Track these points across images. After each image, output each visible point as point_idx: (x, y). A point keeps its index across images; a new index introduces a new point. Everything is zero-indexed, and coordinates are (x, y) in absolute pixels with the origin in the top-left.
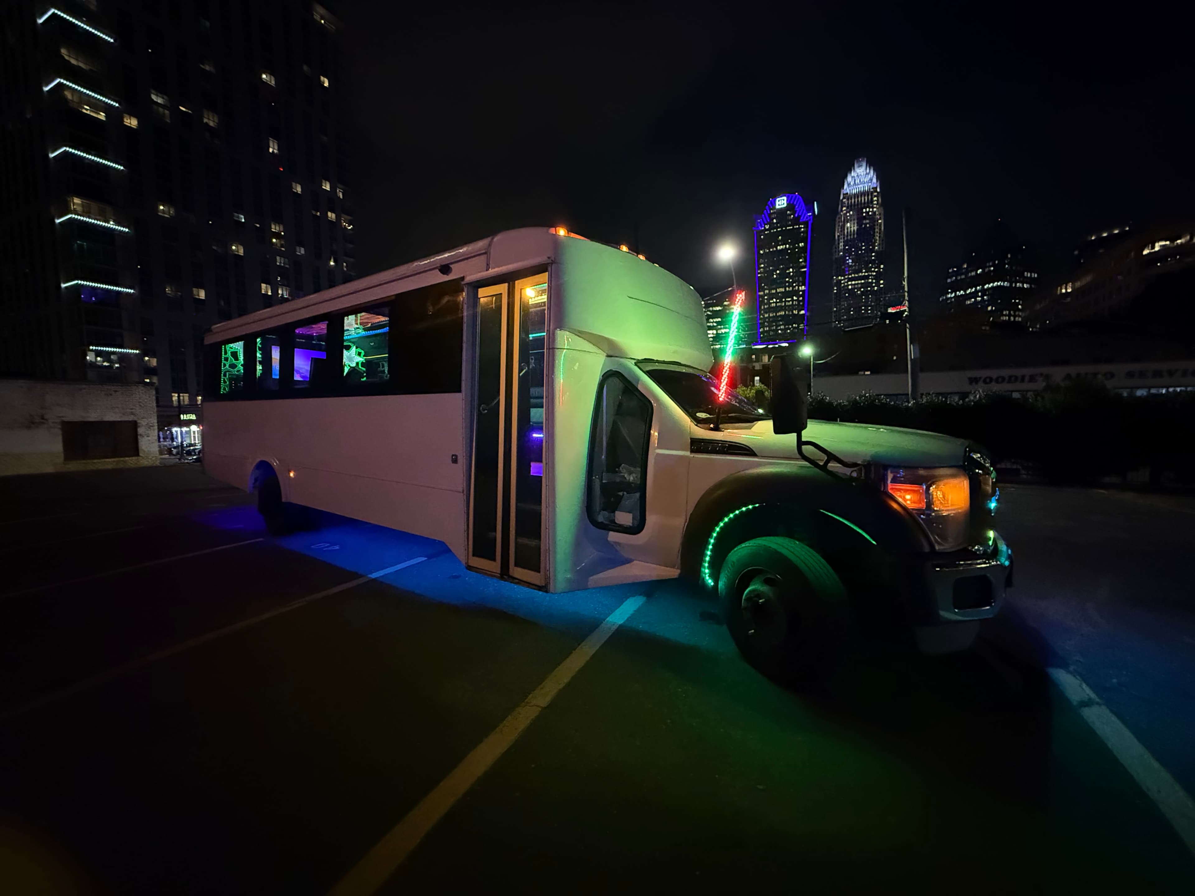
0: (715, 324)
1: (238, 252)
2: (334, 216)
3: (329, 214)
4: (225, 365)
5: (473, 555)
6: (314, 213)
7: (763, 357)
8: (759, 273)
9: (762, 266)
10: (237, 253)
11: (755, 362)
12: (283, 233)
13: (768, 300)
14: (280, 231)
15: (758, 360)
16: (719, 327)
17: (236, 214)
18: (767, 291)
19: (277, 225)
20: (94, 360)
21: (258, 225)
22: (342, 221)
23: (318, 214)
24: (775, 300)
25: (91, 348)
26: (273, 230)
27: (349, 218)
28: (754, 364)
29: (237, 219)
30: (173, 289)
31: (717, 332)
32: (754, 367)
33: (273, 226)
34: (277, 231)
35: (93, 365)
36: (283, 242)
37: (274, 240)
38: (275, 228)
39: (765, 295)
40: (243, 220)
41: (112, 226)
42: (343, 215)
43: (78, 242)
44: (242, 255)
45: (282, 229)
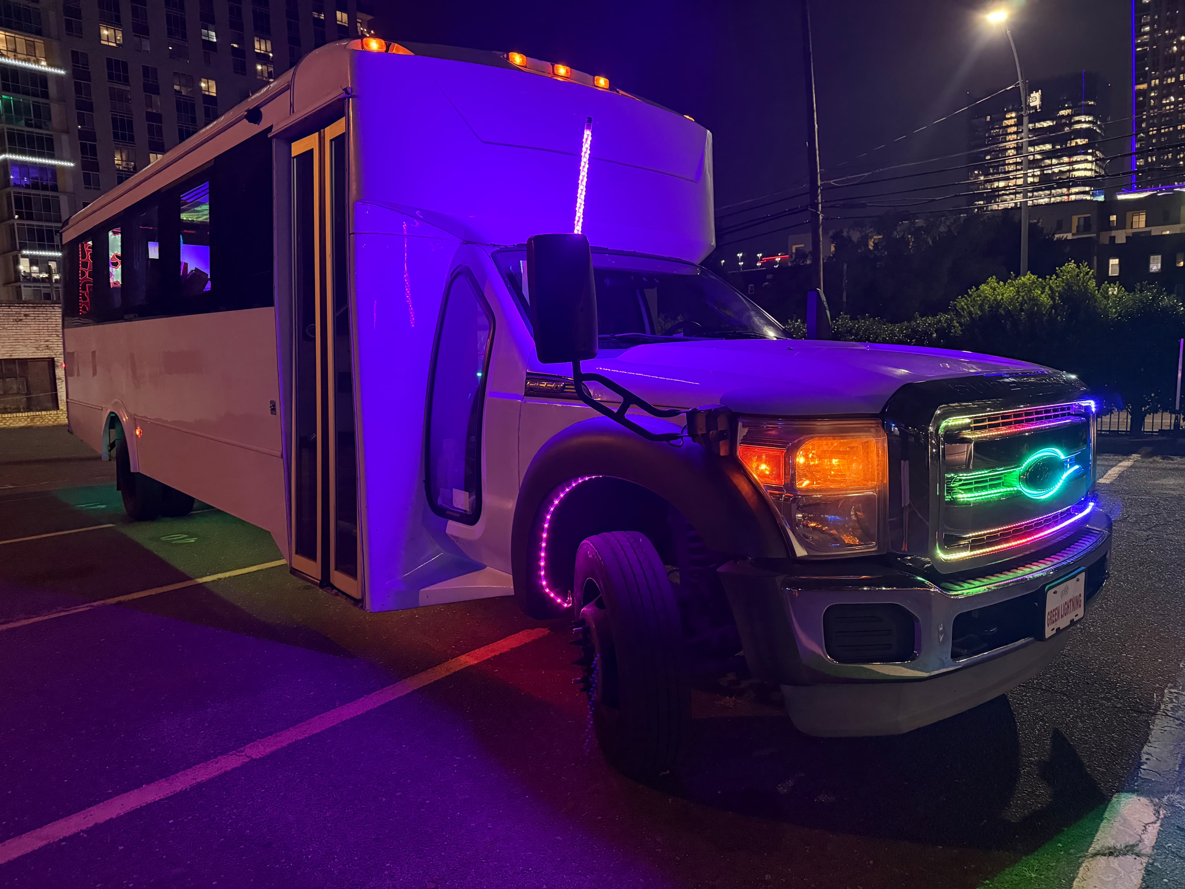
0: (1038, 157)
1: (208, 91)
2: (345, 16)
3: (339, 14)
4: (83, 274)
5: (297, 553)
6: (315, 14)
7: (1135, 218)
8: (1139, 45)
9: (1147, 29)
10: (207, 93)
11: (1117, 228)
12: (271, 55)
13: (1158, 98)
14: (266, 51)
15: (1122, 224)
16: (1048, 162)
17: (204, 31)
18: (1155, 82)
19: (263, 42)
20: (28, 271)
21: (235, 46)
22: (359, 25)
23: (322, 17)
24: (1172, 99)
25: (24, 252)
26: (256, 50)
27: (370, 18)
28: (1114, 233)
29: (207, 38)
30: (124, 158)
31: (1042, 171)
32: (1113, 238)
33: (257, 45)
34: (262, 52)
35: (28, 278)
36: (271, 69)
37: (259, 67)
38: (260, 47)
39: (1151, 89)
40: (215, 40)
41: (43, 68)
42: (359, 15)
43: (4, 96)
44: (215, 95)
45: (269, 48)
